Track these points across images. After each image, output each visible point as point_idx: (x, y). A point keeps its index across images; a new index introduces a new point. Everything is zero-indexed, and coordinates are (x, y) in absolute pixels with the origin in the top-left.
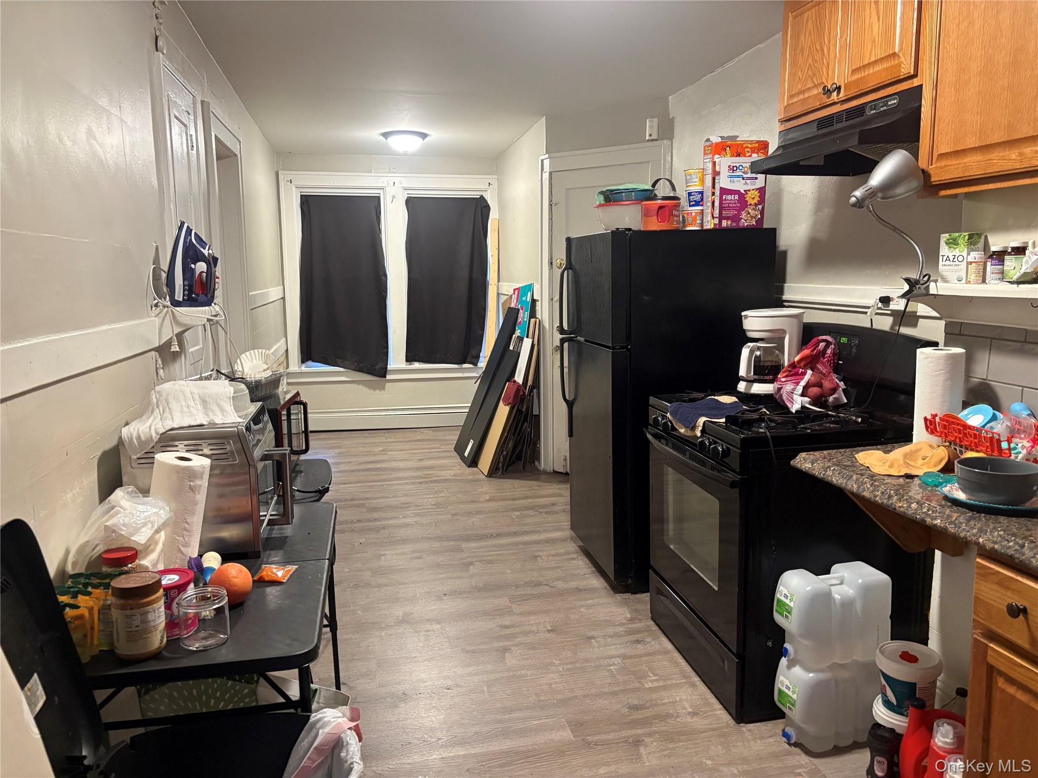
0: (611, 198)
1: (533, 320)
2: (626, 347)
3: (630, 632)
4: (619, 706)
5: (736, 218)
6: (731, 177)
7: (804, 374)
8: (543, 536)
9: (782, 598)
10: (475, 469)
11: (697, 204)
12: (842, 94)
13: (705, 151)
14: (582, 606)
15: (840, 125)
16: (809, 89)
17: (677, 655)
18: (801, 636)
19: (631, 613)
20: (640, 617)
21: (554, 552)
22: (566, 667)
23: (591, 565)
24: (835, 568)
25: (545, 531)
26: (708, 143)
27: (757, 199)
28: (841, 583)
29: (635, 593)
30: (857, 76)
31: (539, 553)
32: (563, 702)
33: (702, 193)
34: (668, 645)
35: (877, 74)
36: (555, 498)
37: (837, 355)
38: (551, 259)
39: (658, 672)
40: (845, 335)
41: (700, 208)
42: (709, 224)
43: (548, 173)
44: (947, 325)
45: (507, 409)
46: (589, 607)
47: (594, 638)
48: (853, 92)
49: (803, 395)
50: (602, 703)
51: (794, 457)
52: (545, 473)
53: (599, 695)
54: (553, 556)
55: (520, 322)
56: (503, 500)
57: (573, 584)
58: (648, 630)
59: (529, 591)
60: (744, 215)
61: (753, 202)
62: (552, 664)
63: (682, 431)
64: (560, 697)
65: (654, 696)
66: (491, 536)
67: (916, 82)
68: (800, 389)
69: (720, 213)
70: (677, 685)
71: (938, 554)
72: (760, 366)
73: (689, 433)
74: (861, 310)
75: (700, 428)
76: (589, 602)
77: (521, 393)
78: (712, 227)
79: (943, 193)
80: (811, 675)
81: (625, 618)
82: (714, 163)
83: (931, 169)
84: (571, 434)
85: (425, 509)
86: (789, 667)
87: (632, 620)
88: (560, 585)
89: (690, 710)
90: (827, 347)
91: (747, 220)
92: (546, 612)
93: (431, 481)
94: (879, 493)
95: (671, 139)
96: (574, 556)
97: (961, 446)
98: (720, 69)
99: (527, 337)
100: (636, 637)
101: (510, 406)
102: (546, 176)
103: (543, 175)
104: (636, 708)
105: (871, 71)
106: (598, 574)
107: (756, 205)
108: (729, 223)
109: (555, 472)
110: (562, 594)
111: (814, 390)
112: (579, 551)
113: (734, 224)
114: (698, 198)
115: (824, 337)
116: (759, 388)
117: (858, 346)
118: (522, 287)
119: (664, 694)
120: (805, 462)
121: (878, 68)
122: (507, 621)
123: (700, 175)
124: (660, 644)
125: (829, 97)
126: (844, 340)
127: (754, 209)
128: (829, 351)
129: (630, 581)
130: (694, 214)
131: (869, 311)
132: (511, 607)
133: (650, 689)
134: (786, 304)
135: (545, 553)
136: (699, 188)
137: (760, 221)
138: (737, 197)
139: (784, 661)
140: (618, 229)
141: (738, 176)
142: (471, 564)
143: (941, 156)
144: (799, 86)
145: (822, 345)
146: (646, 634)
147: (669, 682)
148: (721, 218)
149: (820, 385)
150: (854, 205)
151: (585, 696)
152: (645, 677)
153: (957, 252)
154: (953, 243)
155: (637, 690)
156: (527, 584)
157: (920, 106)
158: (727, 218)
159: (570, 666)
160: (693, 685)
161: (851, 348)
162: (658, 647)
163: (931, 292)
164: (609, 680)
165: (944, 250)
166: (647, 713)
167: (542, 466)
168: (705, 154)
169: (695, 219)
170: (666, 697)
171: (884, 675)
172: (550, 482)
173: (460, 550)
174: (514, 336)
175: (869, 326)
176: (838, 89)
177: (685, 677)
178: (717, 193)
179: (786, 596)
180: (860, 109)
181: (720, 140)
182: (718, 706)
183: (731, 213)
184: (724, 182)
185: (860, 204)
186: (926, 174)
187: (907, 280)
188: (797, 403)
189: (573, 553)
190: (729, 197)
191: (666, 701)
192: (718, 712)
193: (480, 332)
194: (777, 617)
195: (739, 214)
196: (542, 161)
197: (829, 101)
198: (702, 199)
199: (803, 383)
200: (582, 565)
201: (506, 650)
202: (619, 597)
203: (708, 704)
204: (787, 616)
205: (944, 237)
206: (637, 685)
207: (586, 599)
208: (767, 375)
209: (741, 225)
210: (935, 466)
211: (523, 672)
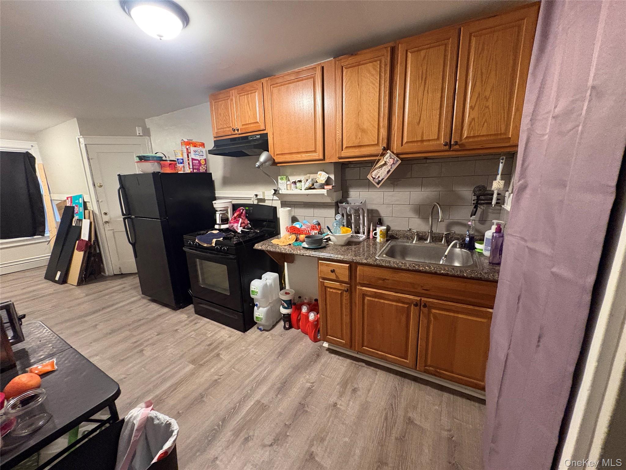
0: (142, 159)
1: (87, 212)
2: (166, 218)
3: (191, 321)
4: (204, 347)
5: (198, 169)
6: (195, 154)
7: (239, 220)
8: (128, 302)
9: (254, 290)
10: (66, 284)
11: (181, 163)
12: (239, 132)
13: (182, 144)
14: (165, 320)
15: (239, 141)
16: (225, 128)
17: (213, 322)
18: (261, 299)
19: (187, 315)
20: (191, 315)
21: (138, 306)
22: (174, 344)
23: (158, 305)
24: (263, 276)
25: (127, 299)
26: (182, 141)
27: (204, 163)
28: (267, 280)
29: (184, 308)
30: (244, 127)
31: (131, 309)
32: (182, 356)
33: (183, 159)
34: (208, 320)
35: (252, 128)
36: (124, 285)
37: (246, 213)
38: (94, 183)
39: (210, 330)
40: (247, 207)
41: (183, 165)
42: (188, 171)
43: (84, 145)
44: (281, 202)
45: (82, 253)
46: (168, 320)
47: (178, 329)
48: (244, 131)
49: (240, 227)
50: (196, 350)
51: (254, 246)
52: (109, 276)
53: (195, 347)
54: (138, 307)
55: (77, 213)
56: (94, 293)
57: (156, 314)
58: (197, 318)
59: (136, 324)
60: (201, 168)
61: (203, 164)
62: (168, 346)
63: (205, 245)
64: (179, 355)
65: (214, 338)
66: (100, 310)
67: (265, 132)
68: (239, 225)
69: (193, 167)
70: (219, 331)
71: (286, 264)
72: (223, 219)
73: (209, 245)
74: (250, 199)
75: (214, 243)
76: (167, 318)
77: (89, 245)
78: (190, 172)
79: (278, 165)
80: (265, 309)
81: (186, 317)
82: (187, 149)
83: (275, 158)
84: (136, 256)
85: (47, 311)
86: (258, 309)
87: (188, 317)
88: (150, 317)
89: (228, 336)
90: (243, 211)
91: (202, 170)
92: (151, 329)
93: (40, 297)
94: (287, 251)
95: (149, 136)
96: (149, 304)
97: (297, 234)
98: (172, 113)
99: (85, 218)
100: (194, 323)
101: (84, 251)
102: (83, 146)
103: (81, 145)
104: (210, 345)
105: (249, 126)
106: (164, 307)
107: (204, 165)
108: (196, 171)
109: (115, 275)
110: (153, 320)
111: (243, 225)
112: (149, 301)
113: (198, 171)
114: (182, 161)
115: (242, 208)
116: (224, 227)
117: (252, 210)
118: (74, 196)
119: (216, 336)
120: (258, 246)
121: (252, 125)
122: (134, 340)
123: (181, 153)
124: (204, 321)
125: (234, 132)
126: (247, 208)
127: (204, 166)
128: (244, 212)
129: (181, 305)
130: (181, 167)
131: (252, 199)
132: (132, 334)
133: (211, 336)
134: (217, 198)
135: (134, 308)
136: (182, 158)
137: (206, 170)
138: (198, 161)
139: (255, 307)
140: (154, 172)
141: (197, 154)
142: (96, 325)
143: (277, 154)
144: (221, 126)
145: (241, 210)
146: (197, 319)
147: (216, 331)
148: (193, 169)
149: (244, 223)
150: (257, 167)
151: (189, 350)
152: (206, 333)
153: (283, 182)
154: (282, 179)
155: (206, 339)
156: (134, 322)
157: (268, 139)
158: (195, 169)
159: (175, 343)
160: (224, 328)
161: (250, 210)
162: (204, 322)
163: (280, 193)
164: (194, 341)
165: (280, 181)
166: (215, 344)
167: (107, 274)
168: (182, 145)
169: (181, 169)
170: (218, 336)
171: (282, 300)
172: (115, 279)
173: (85, 322)
174: (74, 219)
175: (253, 203)
176: (238, 130)
177: (220, 327)
178: (190, 160)
179: (255, 289)
180: (247, 137)
181: (187, 140)
182: (236, 331)
183: (197, 167)
184: (192, 156)
185: (259, 167)
186: (274, 160)
187: (274, 190)
188: (239, 230)
189: (147, 303)
190: (195, 161)
191: (218, 337)
192: (237, 333)
193: (42, 220)
194: (252, 296)
195: (199, 168)
196: (79, 139)
197: (234, 133)
198: (183, 161)
199: (240, 223)
200: (154, 306)
201: (142, 351)
202: (178, 311)
203: (232, 332)
204: (256, 295)
205: (279, 177)
206: (205, 337)
207: (165, 318)
208: (225, 222)
209: (200, 172)
210: (293, 240)
211: (157, 355)
